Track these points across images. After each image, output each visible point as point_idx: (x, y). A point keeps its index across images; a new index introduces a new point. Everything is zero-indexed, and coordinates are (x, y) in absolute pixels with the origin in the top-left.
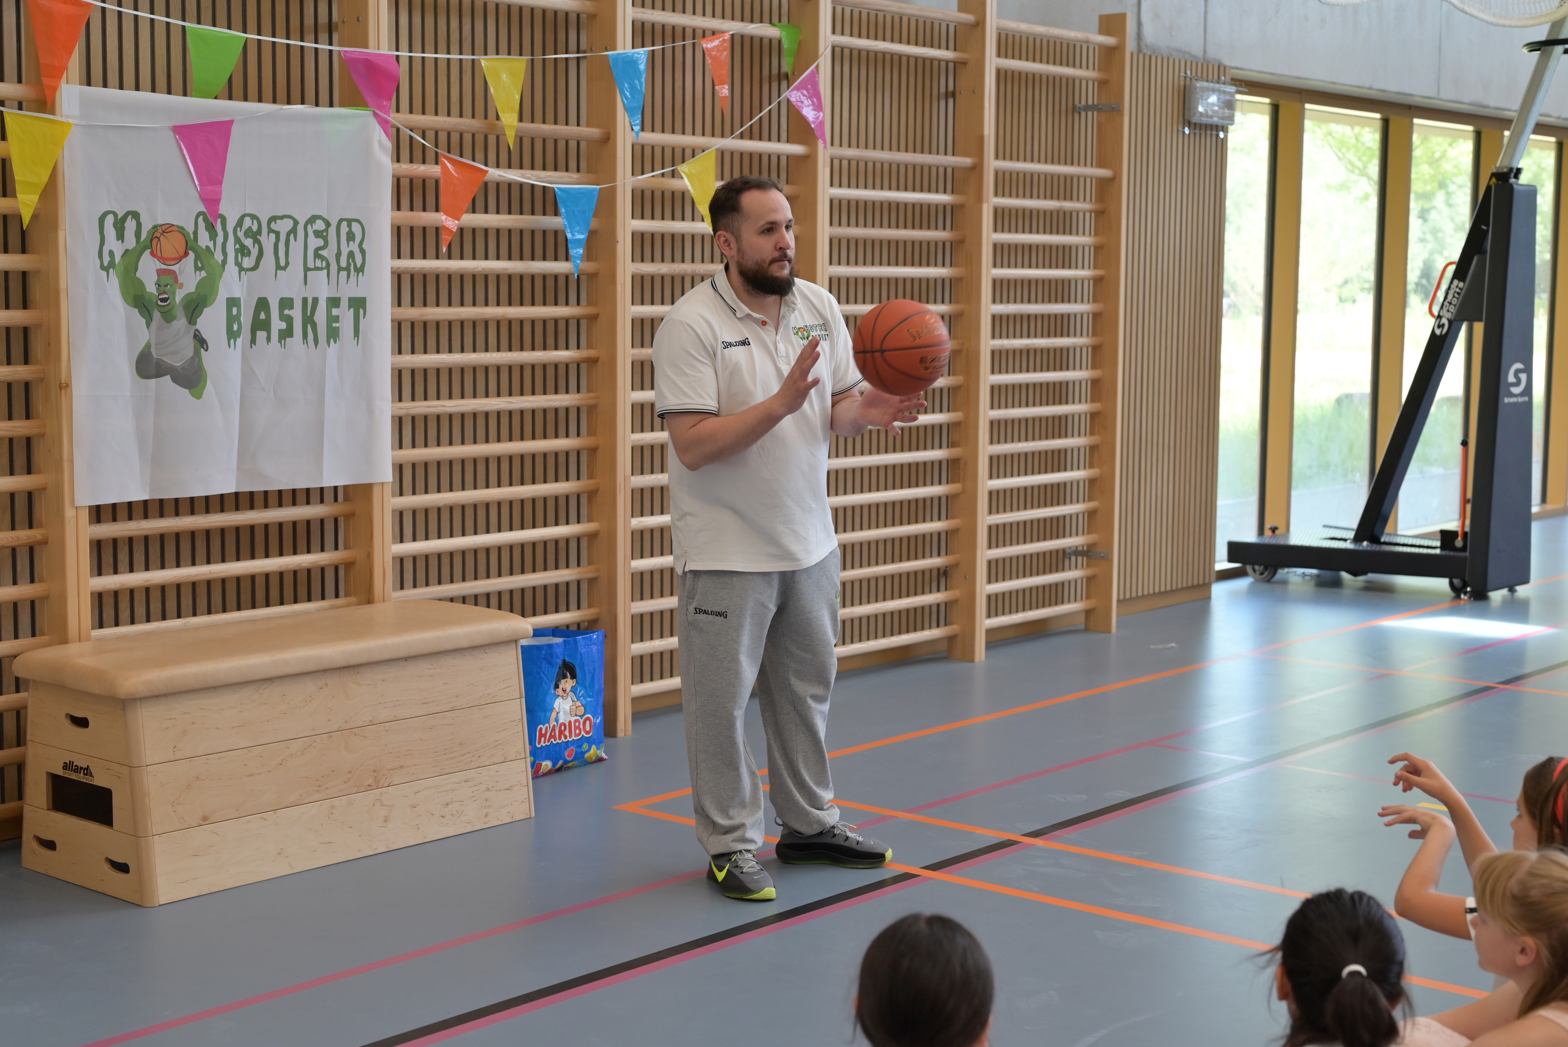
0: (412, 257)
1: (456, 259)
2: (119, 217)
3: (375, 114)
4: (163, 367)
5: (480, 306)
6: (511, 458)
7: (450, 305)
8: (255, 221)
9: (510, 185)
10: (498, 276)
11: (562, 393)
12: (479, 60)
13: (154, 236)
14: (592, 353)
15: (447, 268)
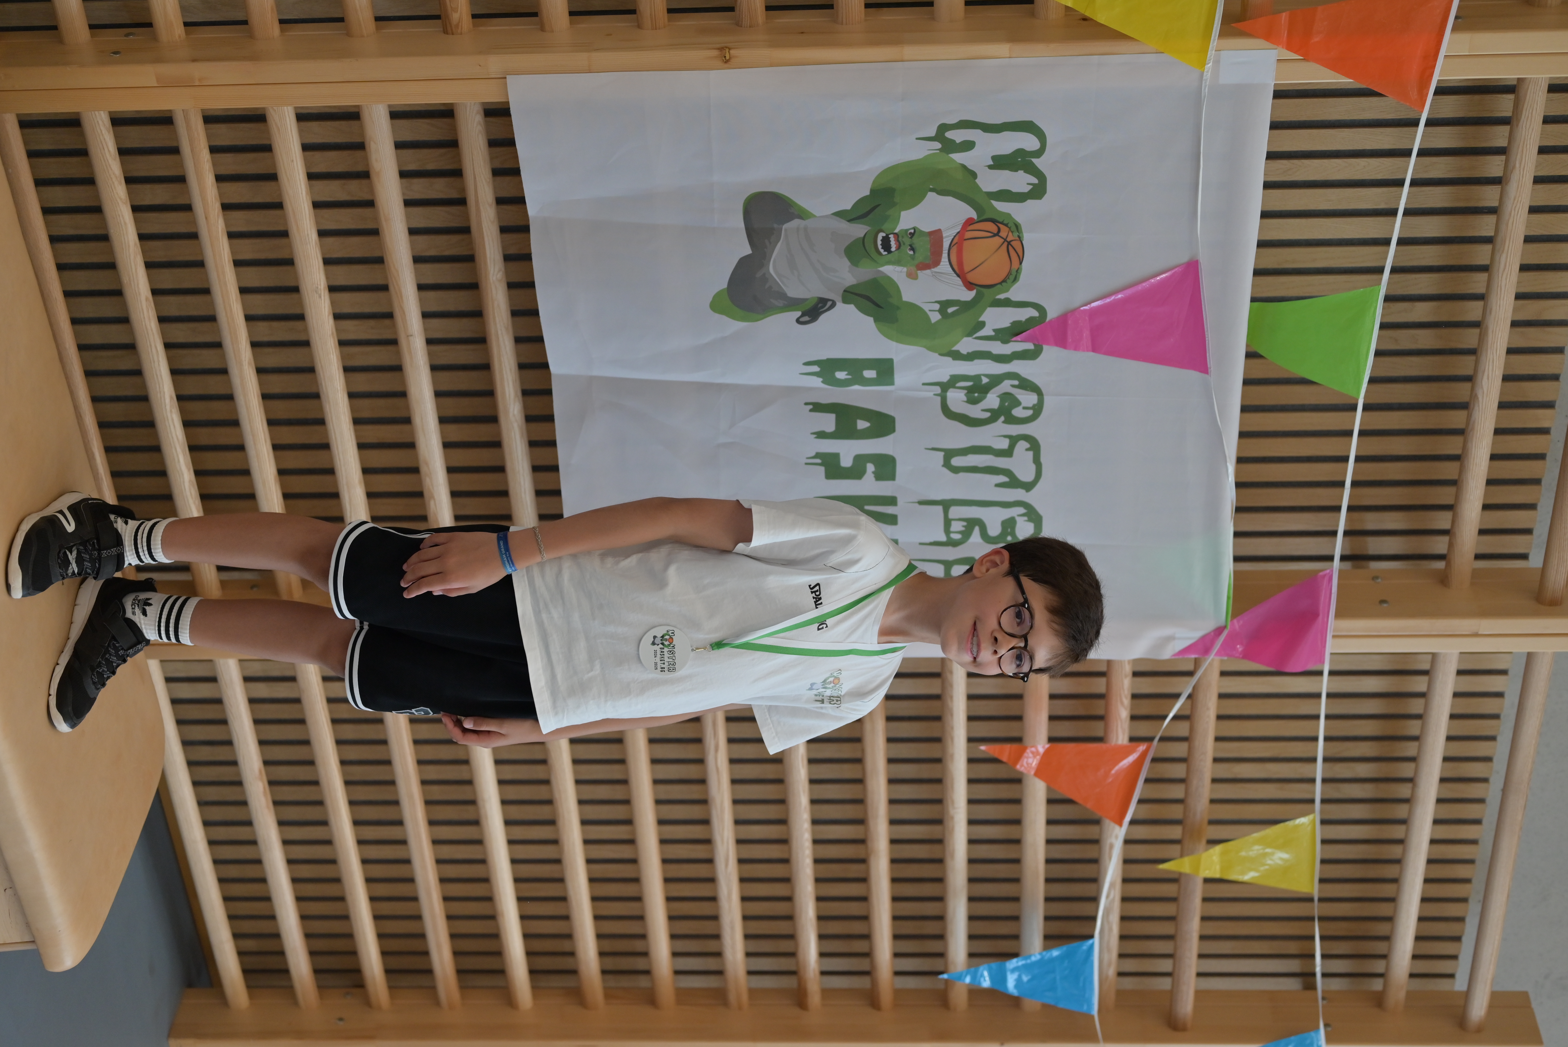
0: (971, 697)
1: (969, 771)
2: (1035, 161)
3: (1219, 631)
4: (767, 241)
5: (890, 811)
6: (634, 861)
7: (891, 761)
8: (1030, 413)
9: (1095, 861)
10: (940, 841)
11: (746, 946)
12: (1313, 812)
13: (1000, 226)
14: (815, 998)
15: (952, 756)
